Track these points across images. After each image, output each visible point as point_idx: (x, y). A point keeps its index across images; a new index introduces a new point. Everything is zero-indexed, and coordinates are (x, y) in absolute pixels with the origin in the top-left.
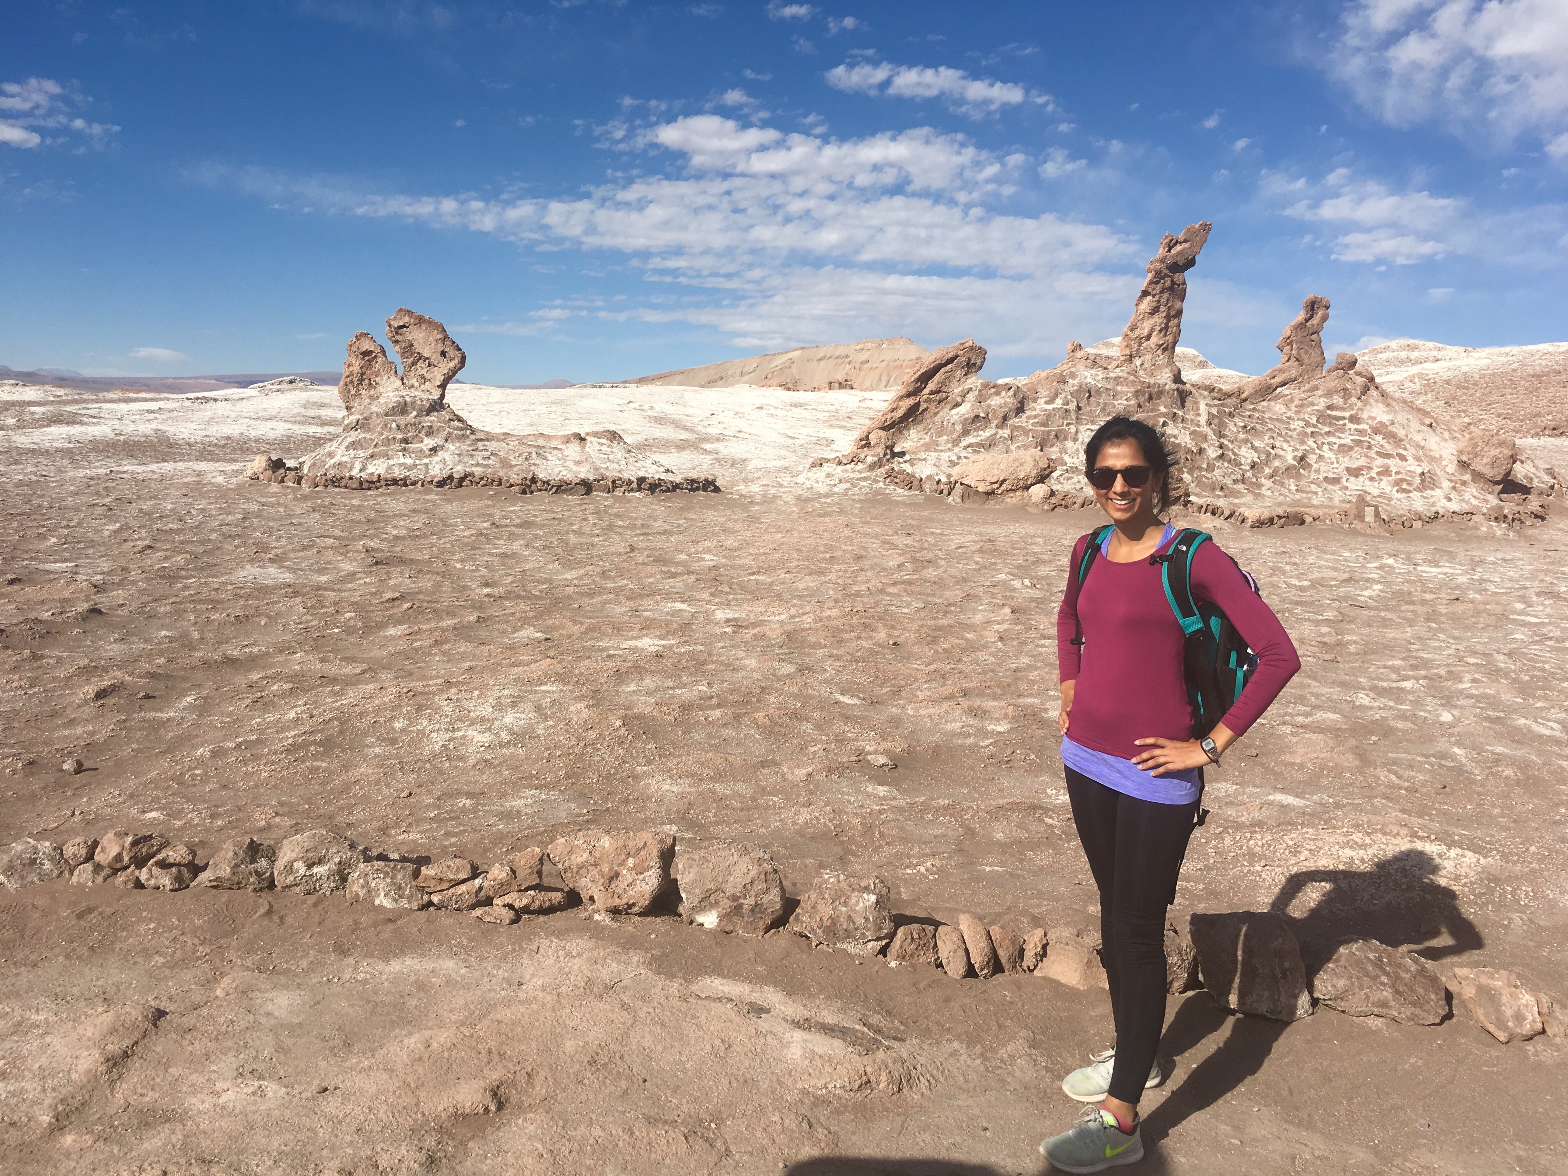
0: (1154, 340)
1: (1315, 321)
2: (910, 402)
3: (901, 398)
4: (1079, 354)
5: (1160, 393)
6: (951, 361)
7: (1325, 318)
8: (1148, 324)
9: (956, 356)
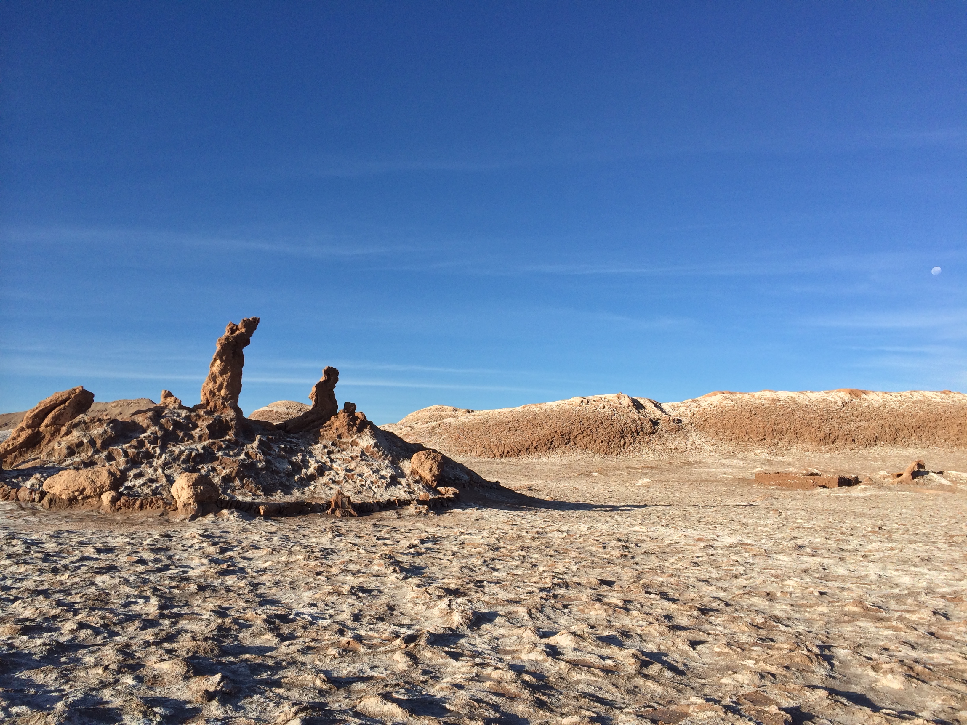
0: (223, 391)
1: (330, 383)
2: (30, 432)
3: (22, 429)
5: (228, 426)
6: (64, 402)
7: (336, 379)
8: (219, 380)
9: (68, 398)
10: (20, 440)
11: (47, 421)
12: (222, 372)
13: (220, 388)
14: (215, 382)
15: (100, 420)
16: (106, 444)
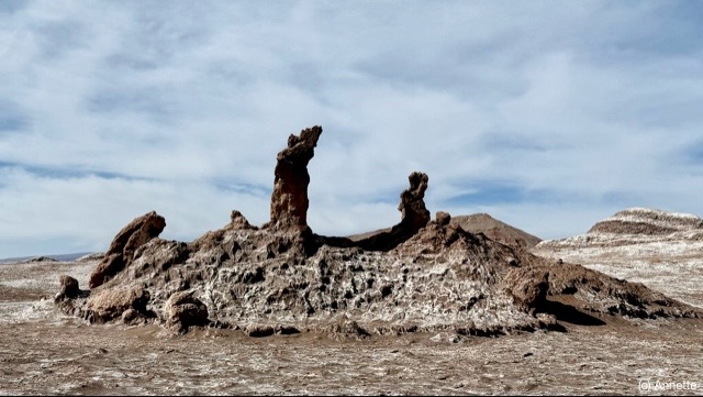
0: (289, 208)
1: (418, 191)
2: (115, 255)
3: (110, 253)
4: (238, 219)
5: (290, 244)
6: (138, 227)
7: (425, 188)
8: (283, 196)
9: (142, 223)
10: (109, 263)
11: (127, 245)
12: (284, 189)
13: (285, 205)
14: (279, 200)
15: (165, 243)
16: (166, 267)
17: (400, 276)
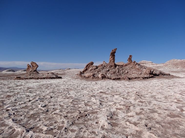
0: (112, 61)
1: (131, 58)
4: (104, 62)
5: (113, 66)
8: (111, 59)
9: (90, 63)
10: (85, 69)
11: (88, 66)
12: (112, 57)
13: (111, 60)
15: (94, 66)
17: (129, 70)
